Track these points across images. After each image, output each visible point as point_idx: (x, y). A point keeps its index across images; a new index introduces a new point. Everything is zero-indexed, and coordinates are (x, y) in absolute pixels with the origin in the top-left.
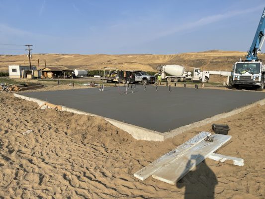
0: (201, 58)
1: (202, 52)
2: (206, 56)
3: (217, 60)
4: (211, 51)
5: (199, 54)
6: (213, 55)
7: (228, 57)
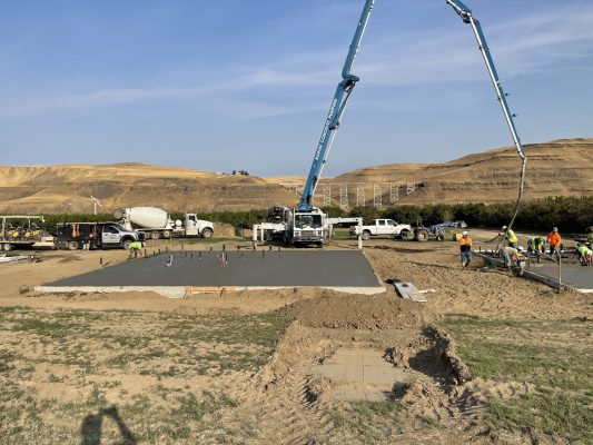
0: (110, 179)
1: (109, 166)
2: (118, 174)
3: (144, 184)
4: (129, 165)
5: (103, 169)
6: (134, 173)
7: (166, 179)
